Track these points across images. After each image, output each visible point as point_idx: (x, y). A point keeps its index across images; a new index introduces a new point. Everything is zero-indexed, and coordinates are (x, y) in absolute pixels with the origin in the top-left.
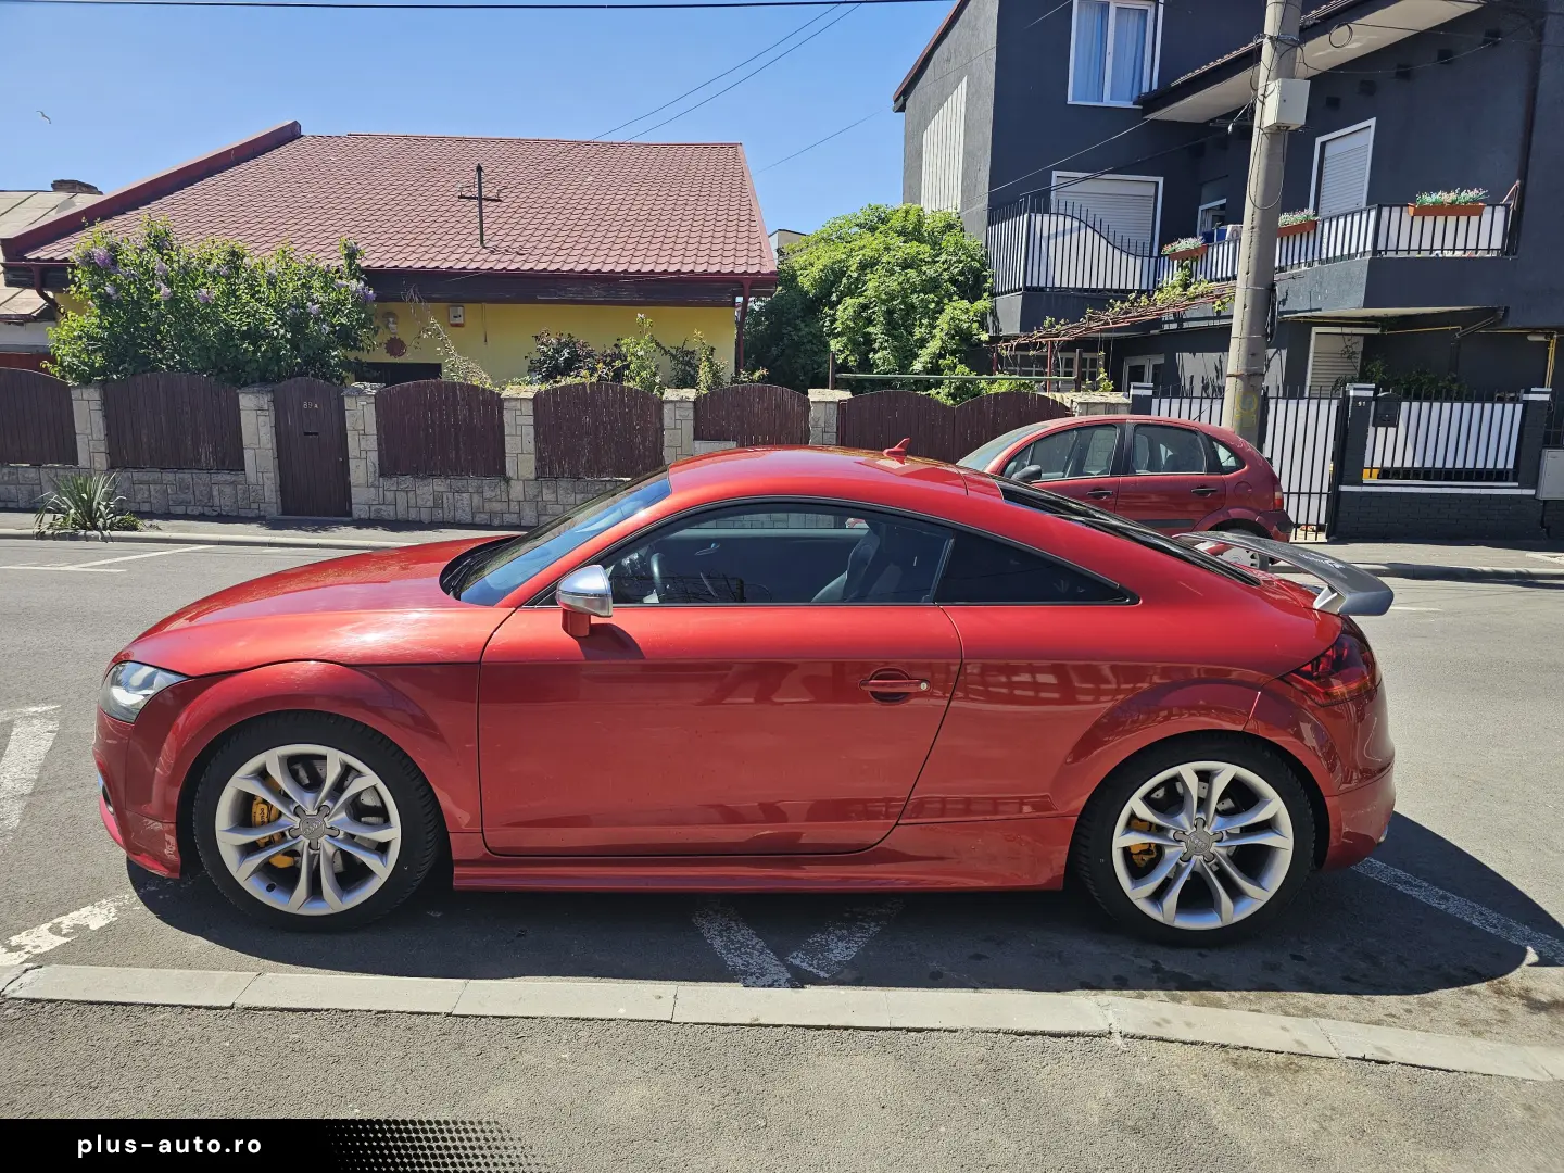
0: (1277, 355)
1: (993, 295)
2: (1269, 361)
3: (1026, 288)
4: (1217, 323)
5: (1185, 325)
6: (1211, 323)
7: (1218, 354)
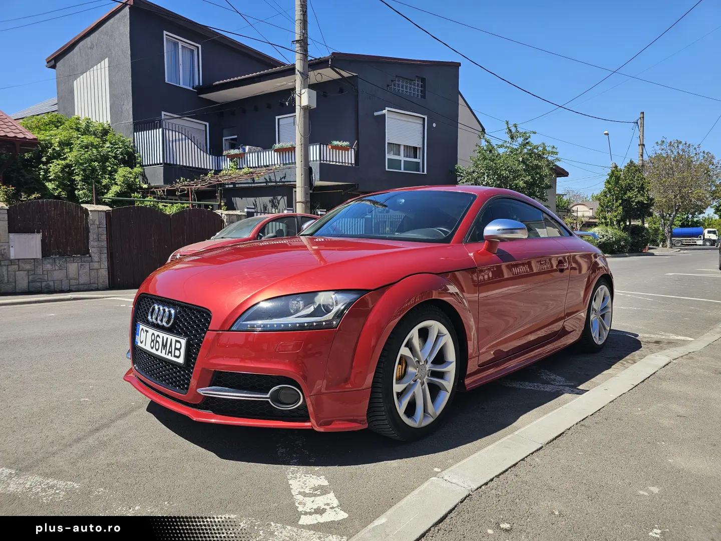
0: (282, 199)
1: (142, 166)
2: (279, 201)
3: (165, 164)
4: (253, 185)
5: (237, 186)
6: (250, 185)
7: (254, 198)
